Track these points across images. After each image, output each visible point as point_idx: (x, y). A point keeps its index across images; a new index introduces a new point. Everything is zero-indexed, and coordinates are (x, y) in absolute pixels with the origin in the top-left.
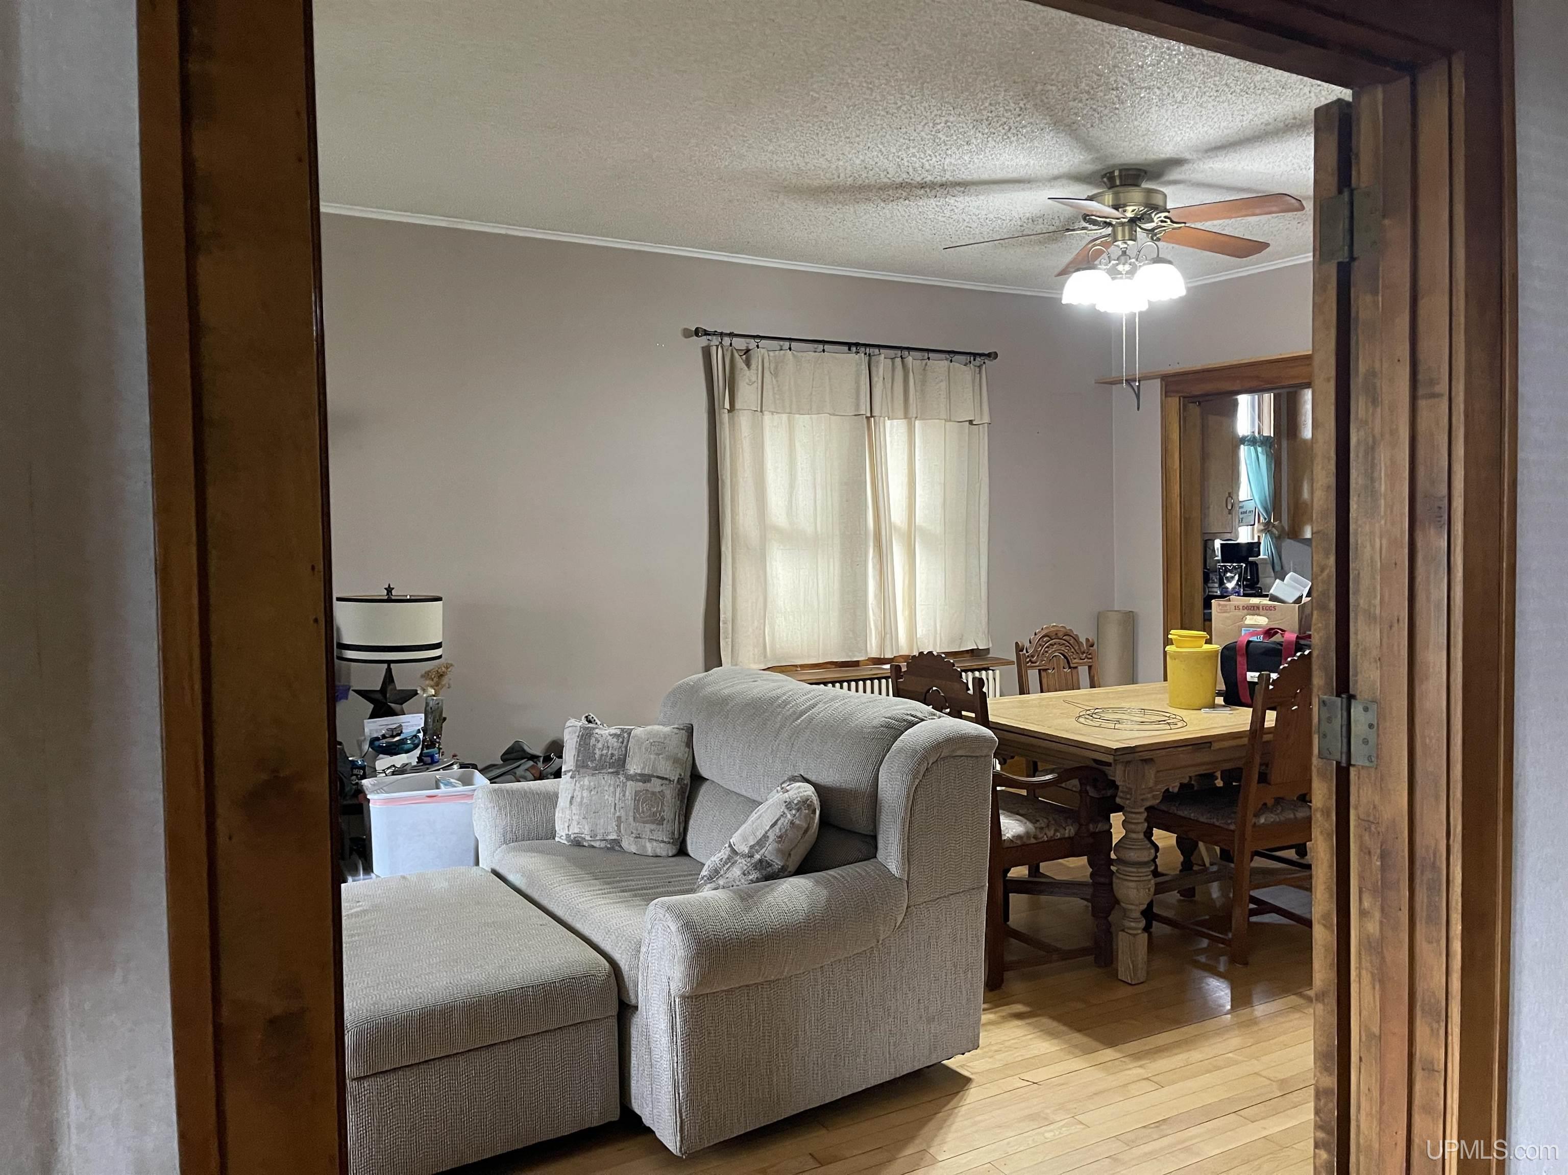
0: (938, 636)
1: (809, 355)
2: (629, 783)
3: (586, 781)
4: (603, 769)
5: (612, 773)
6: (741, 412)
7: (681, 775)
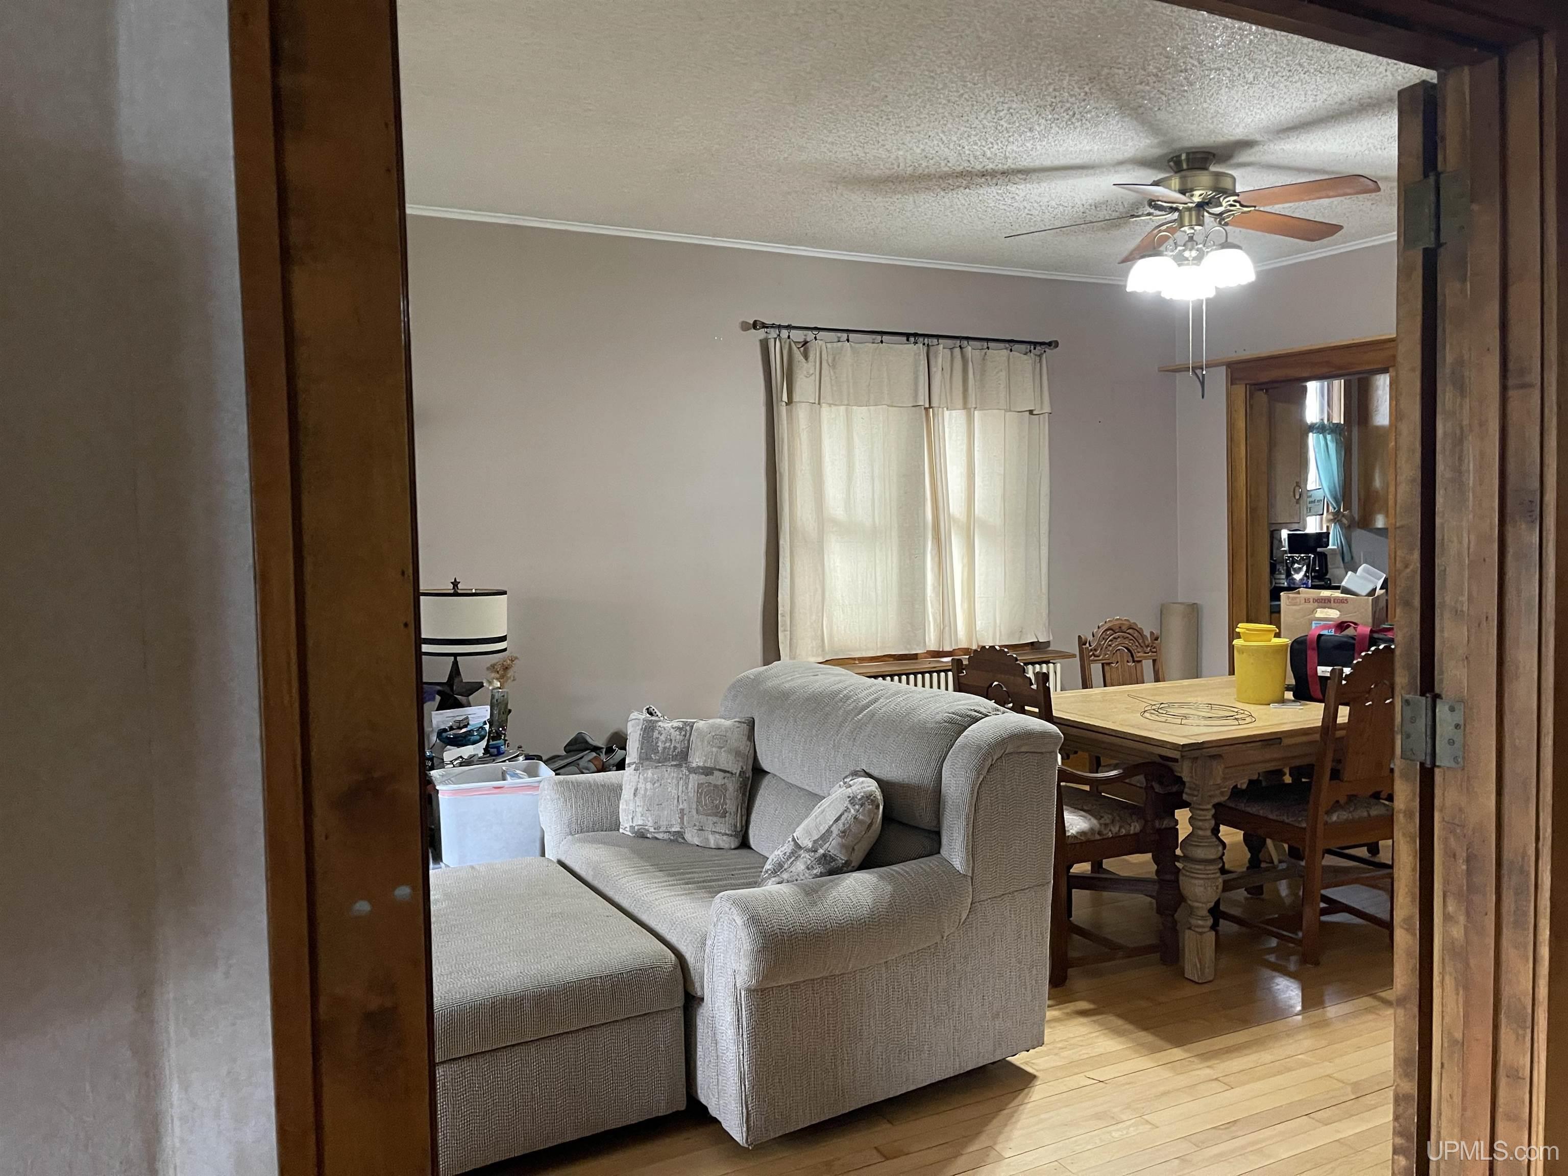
0: (998, 629)
1: (868, 346)
2: (691, 776)
3: (649, 773)
4: (666, 761)
5: (675, 765)
6: (798, 405)
7: (742, 768)
